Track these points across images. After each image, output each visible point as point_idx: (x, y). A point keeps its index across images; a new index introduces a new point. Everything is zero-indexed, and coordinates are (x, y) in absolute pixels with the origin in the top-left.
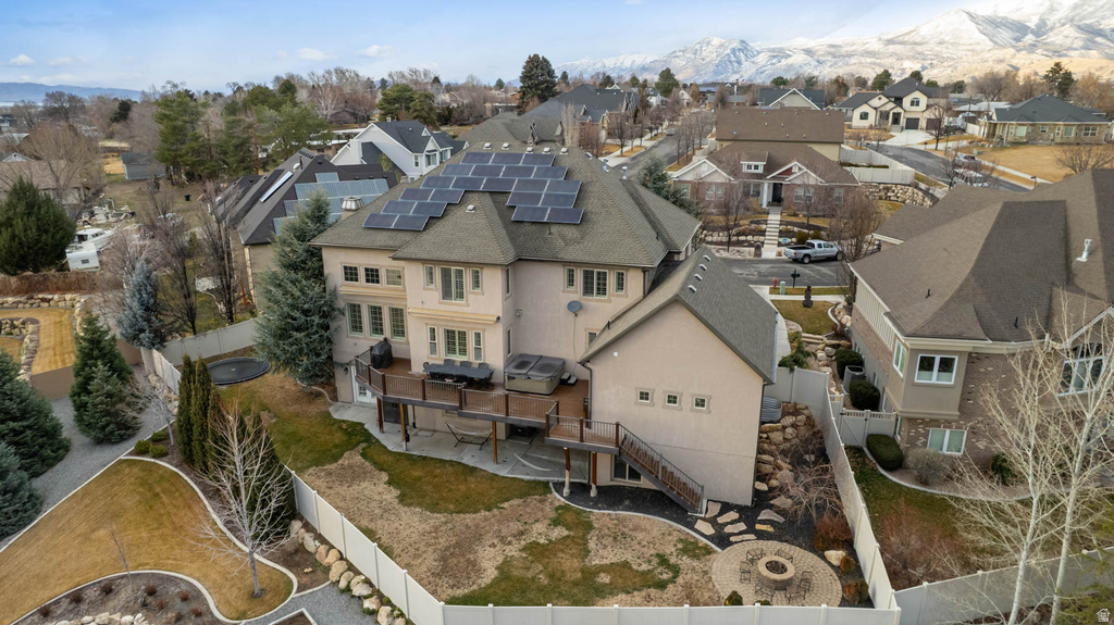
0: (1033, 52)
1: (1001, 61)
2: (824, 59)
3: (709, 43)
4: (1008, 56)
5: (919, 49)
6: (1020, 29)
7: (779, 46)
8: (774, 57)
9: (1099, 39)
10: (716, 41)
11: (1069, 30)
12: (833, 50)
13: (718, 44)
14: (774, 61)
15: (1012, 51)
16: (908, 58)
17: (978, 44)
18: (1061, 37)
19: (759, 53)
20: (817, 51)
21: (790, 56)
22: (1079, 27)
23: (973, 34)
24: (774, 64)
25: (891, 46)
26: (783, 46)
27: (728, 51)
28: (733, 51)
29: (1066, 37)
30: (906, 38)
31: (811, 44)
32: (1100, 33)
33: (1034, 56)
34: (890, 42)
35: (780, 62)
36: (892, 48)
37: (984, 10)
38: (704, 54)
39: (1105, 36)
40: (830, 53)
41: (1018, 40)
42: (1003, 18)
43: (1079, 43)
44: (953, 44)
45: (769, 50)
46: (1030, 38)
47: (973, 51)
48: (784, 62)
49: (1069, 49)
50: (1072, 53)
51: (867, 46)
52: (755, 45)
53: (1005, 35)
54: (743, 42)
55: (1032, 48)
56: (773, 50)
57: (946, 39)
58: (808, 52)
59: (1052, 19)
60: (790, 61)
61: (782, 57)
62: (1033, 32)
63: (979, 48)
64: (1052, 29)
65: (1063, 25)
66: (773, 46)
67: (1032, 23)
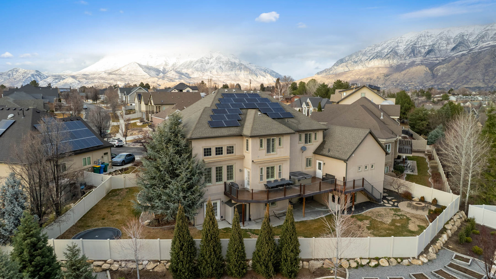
0: (164, 80)
1: (154, 82)
2: (82, 80)
3: (17, 71)
4: (156, 81)
5: (122, 77)
6: (158, 71)
7: (57, 74)
8: (56, 79)
9: (183, 76)
10: (21, 70)
11: (173, 72)
12: (85, 76)
13: (23, 72)
14: (56, 81)
15: (157, 79)
16: (119, 80)
17: (144, 76)
18: (171, 75)
19: (47, 77)
20: (77, 77)
21: (65, 79)
22: (176, 72)
23: (141, 72)
24: (57, 82)
25: (111, 75)
26: (60, 74)
27: (30, 75)
28: (33, 75)
29: (173, 75)
30: (117, 72)
31: (74, 74)
32: (182, 74)
33: (164, 81)
34: (110, 74)
35: (59, 81)
36: (111, 76)
37: (144, 64)
38: (15, 76)
39: (184, 75)
40: (84, 78)
41: (158, 75)
42: (151, 67)
43: (177, 77)
44: (135, 75)
45: (53, 76)
46: (161, 75)
47: (143, 78)
48: (62, 81)
49: (175, 79)
50: (176, 80)
51: (101, 75)
52: (45, 73)
53: (153, 73)
54: (37, 71)
55: (163, 78)
56: (55, 76)
57: (132, 73)
58: (73, 77)
59: (167, 68)
60: (65, 81)
61: (60, 79)
62: (162, 72)
63: (145, 77)
64: (168, 72)
65: (171, 71)
66: (54, 74)
67: (161, 69)
